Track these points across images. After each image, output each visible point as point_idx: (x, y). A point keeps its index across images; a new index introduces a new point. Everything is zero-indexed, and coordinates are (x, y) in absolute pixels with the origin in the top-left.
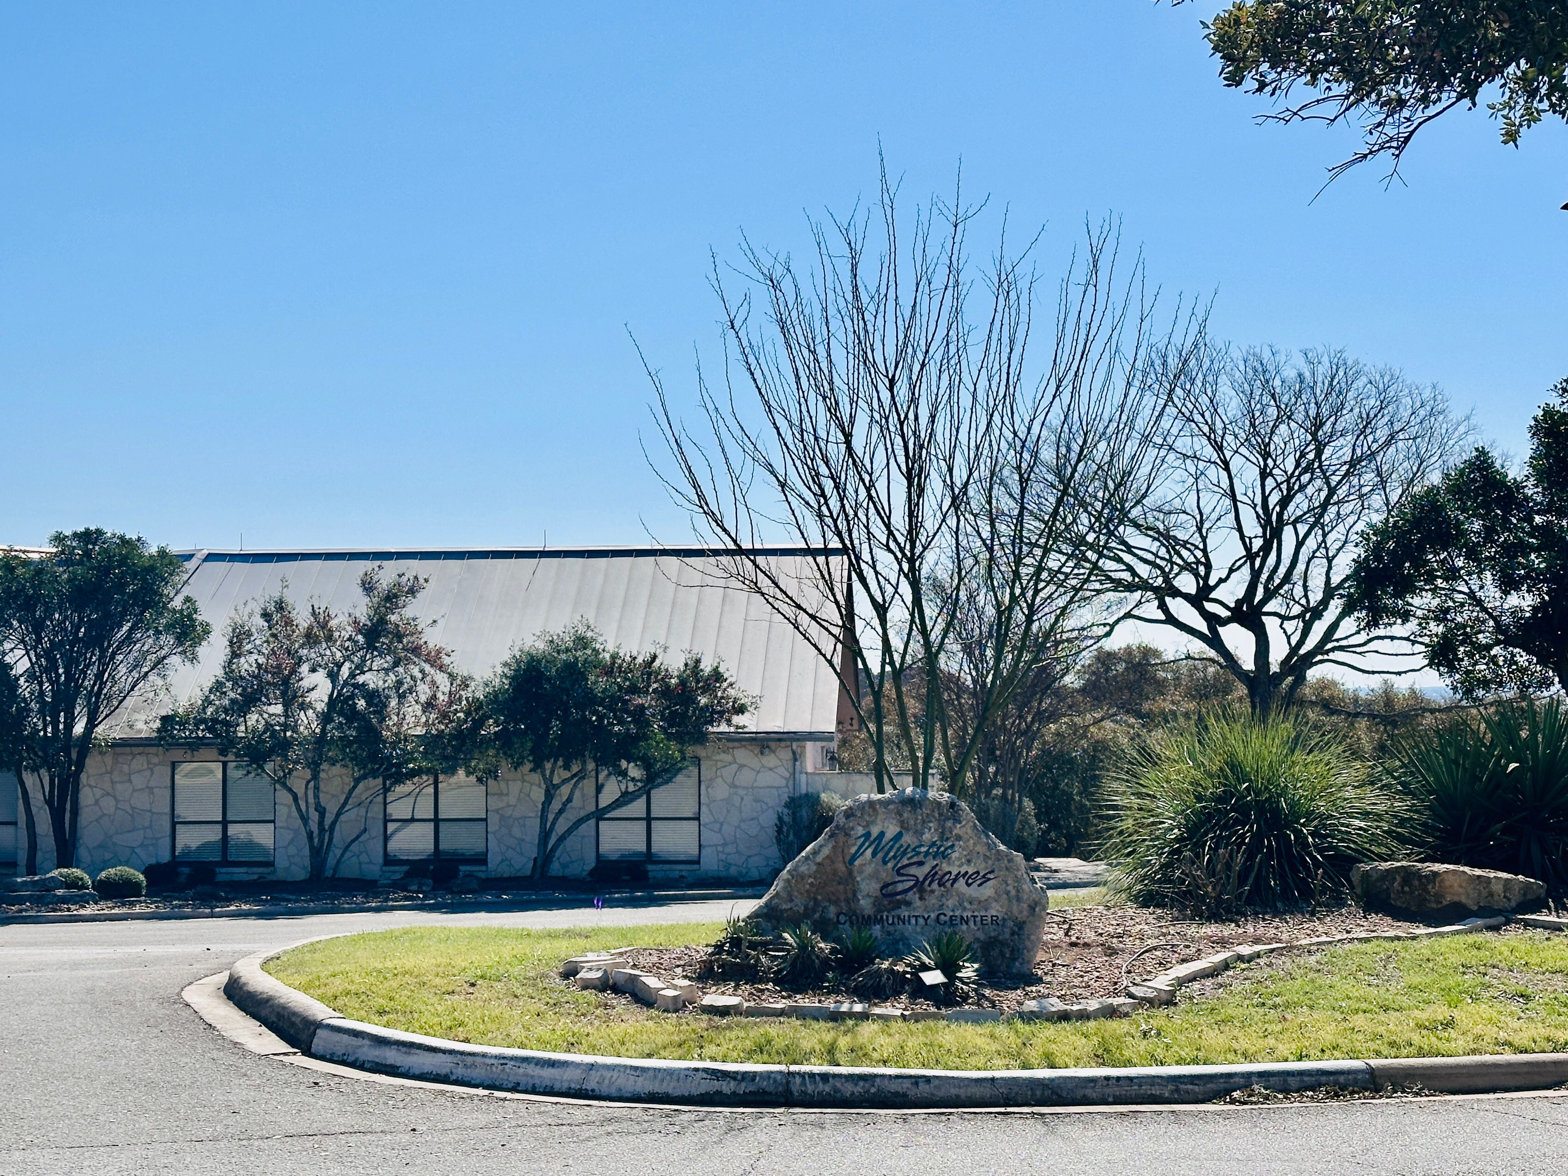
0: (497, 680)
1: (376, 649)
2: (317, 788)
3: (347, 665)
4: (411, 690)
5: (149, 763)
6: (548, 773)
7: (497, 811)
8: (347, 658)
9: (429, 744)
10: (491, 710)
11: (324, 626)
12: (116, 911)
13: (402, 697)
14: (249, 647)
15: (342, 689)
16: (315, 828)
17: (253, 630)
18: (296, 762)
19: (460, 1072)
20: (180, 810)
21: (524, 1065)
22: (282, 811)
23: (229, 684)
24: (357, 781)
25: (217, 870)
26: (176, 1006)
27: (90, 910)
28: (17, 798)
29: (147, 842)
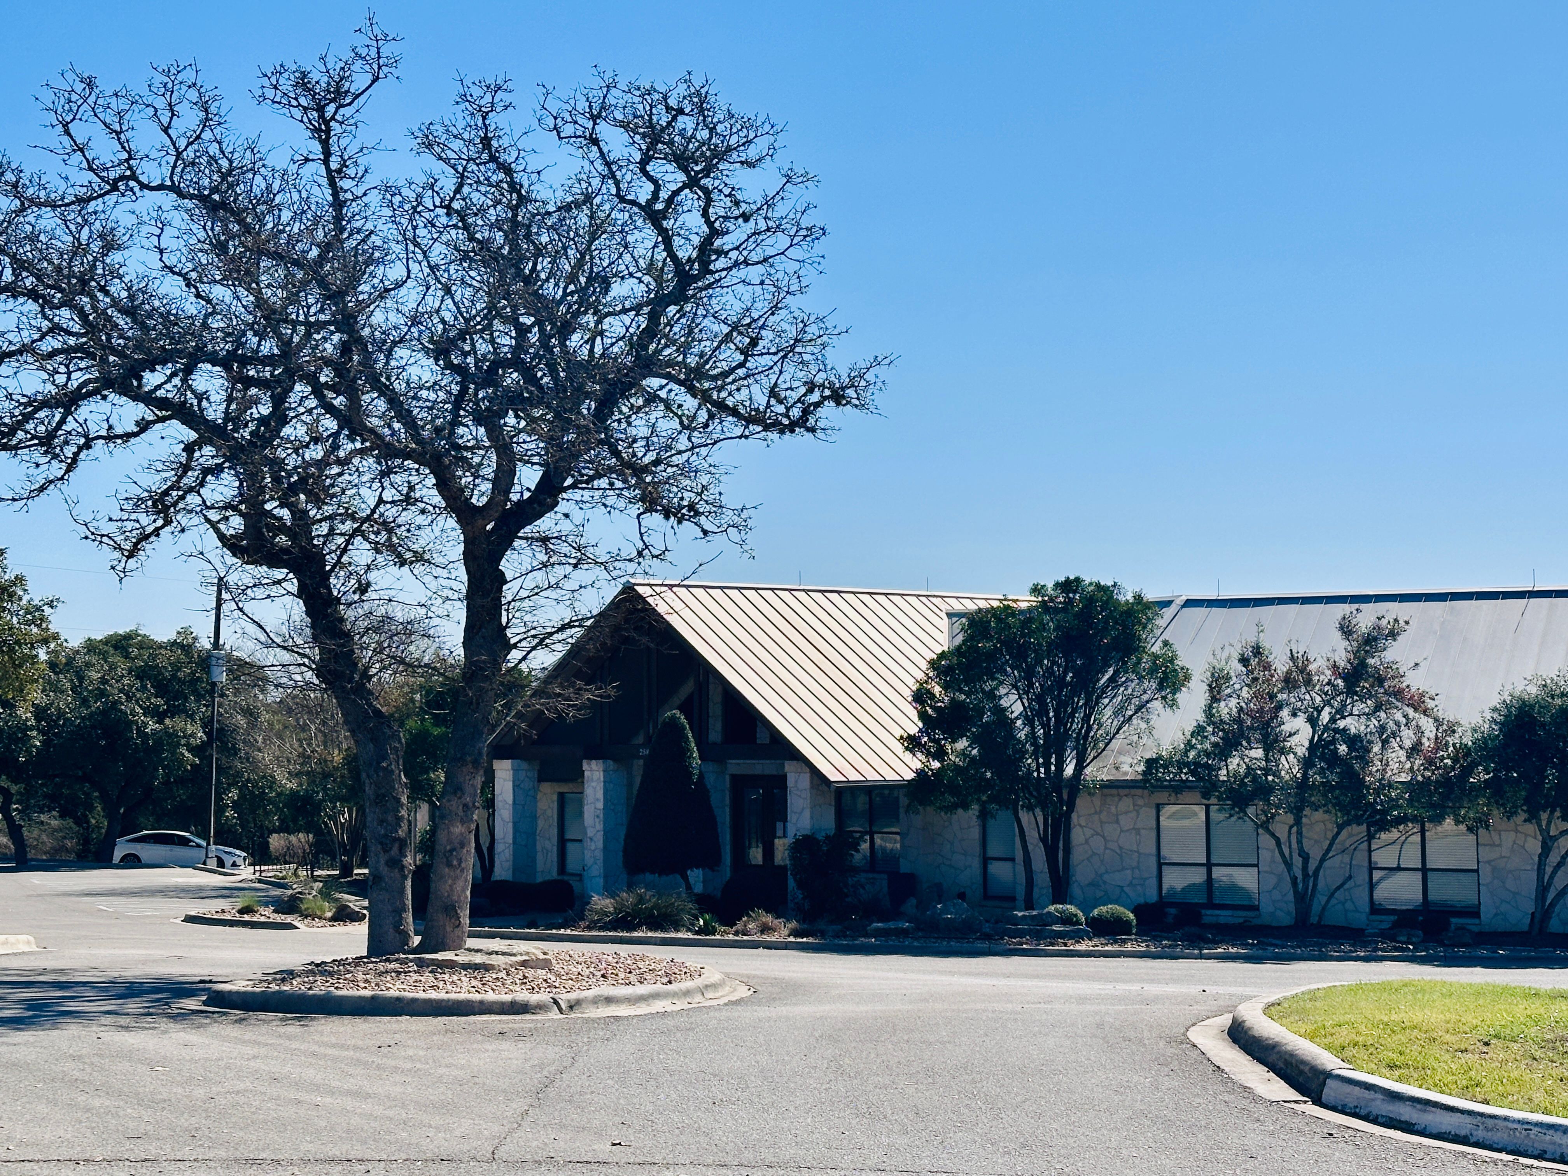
0: (1487, 726)
1: (1356, 693)
2: (1299, 833)
3: (1327, 709)
4: (1394, 735)
5: (1134, 805)
6: (1544, 824)
7: (1489, 862)
8: (1328, 703)
9: (1414, 791)
10: (1480, 757)
11: (1303, 670)
12: (1109, 948)
13: (1385, 742)
14: (1229, 691)
15: (1323, 734)
16: (1298, 873)
17: (1233, 674)
18: (1278, 807)
19: (1480, 1134)
20: (1164, 852)
21: (1551, 1132)
22: (1265, 855)
23: (1210, 729)
24: (1340, 827)
25: (1203, 911)
26: (1184, 1046)
27: (1083, 947)
28: (1014, 835)
29: (1135, 882)
